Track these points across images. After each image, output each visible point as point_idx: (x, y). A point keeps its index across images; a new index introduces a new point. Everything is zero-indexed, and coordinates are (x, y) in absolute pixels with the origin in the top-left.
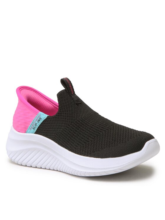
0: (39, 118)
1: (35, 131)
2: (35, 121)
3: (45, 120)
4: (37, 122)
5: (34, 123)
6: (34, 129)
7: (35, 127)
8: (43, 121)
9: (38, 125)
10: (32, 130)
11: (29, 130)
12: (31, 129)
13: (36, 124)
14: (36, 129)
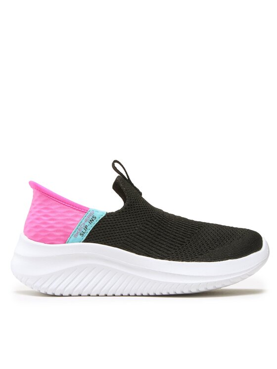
0: (91, 217)
1: (84, 238)
2: (83, 222)
3: (102, 219)
4: (87, 224)
5: (82, 226)
6: (82, 235)
7: (84, 231)
8: (100, 221)
9: (90, 228)
10: (79, 237)
11: (73, 237)
12: (76, 236)
13: (86, 227)
14: (86, 235)
